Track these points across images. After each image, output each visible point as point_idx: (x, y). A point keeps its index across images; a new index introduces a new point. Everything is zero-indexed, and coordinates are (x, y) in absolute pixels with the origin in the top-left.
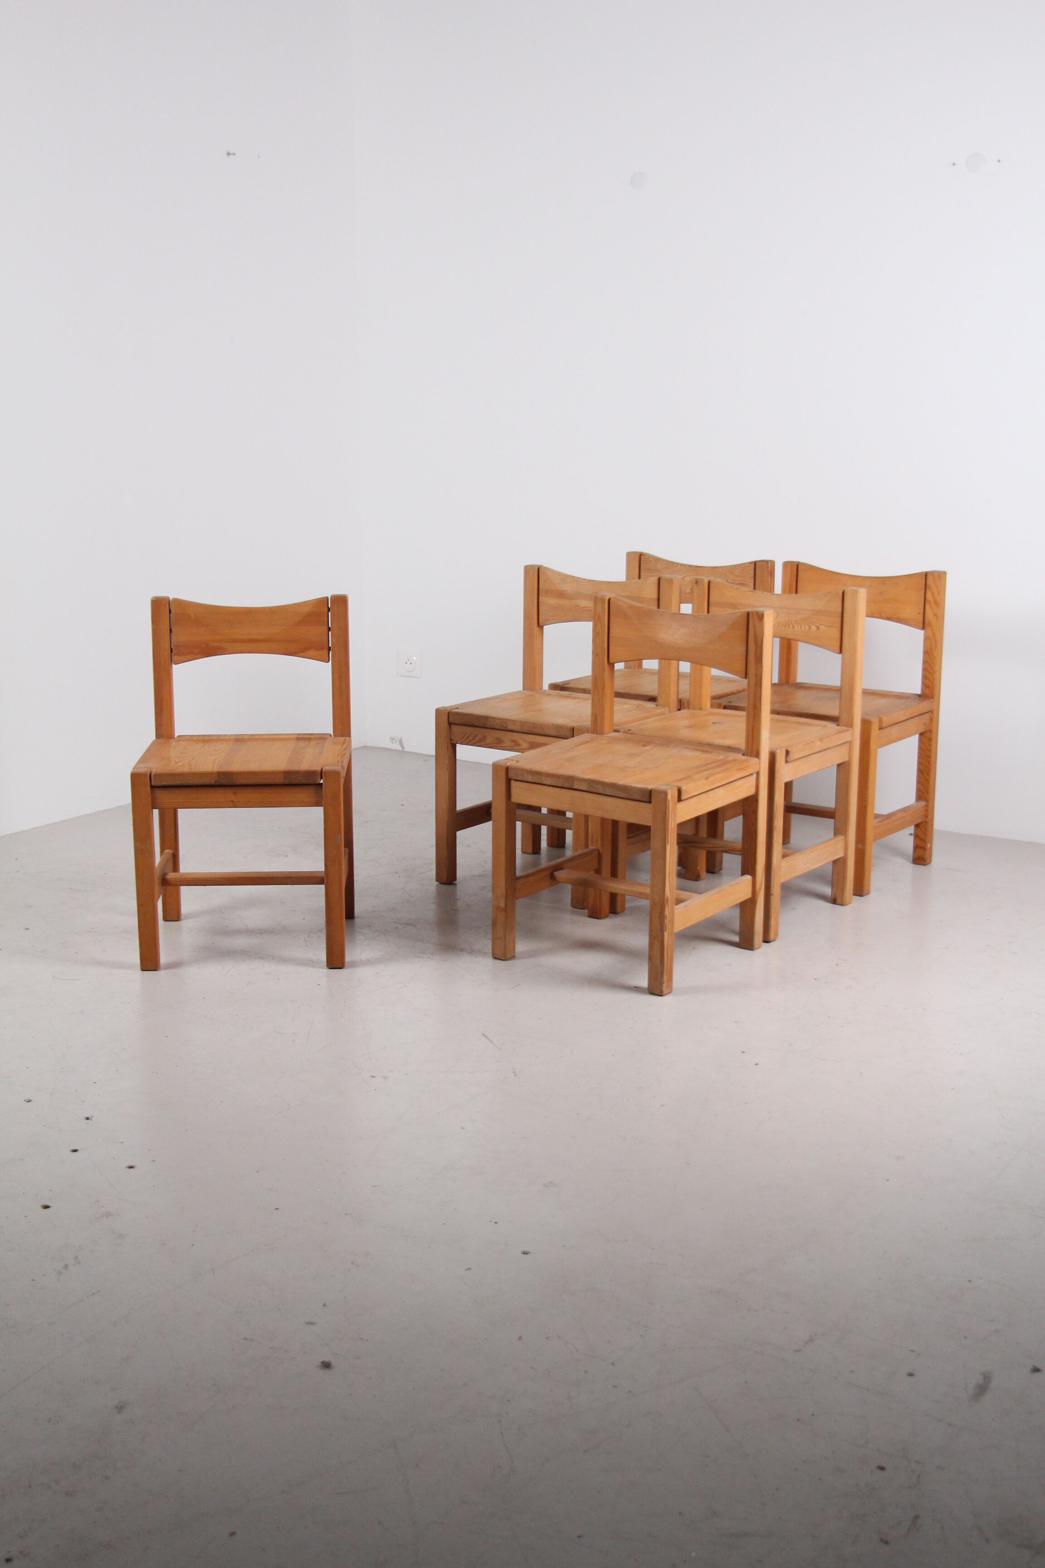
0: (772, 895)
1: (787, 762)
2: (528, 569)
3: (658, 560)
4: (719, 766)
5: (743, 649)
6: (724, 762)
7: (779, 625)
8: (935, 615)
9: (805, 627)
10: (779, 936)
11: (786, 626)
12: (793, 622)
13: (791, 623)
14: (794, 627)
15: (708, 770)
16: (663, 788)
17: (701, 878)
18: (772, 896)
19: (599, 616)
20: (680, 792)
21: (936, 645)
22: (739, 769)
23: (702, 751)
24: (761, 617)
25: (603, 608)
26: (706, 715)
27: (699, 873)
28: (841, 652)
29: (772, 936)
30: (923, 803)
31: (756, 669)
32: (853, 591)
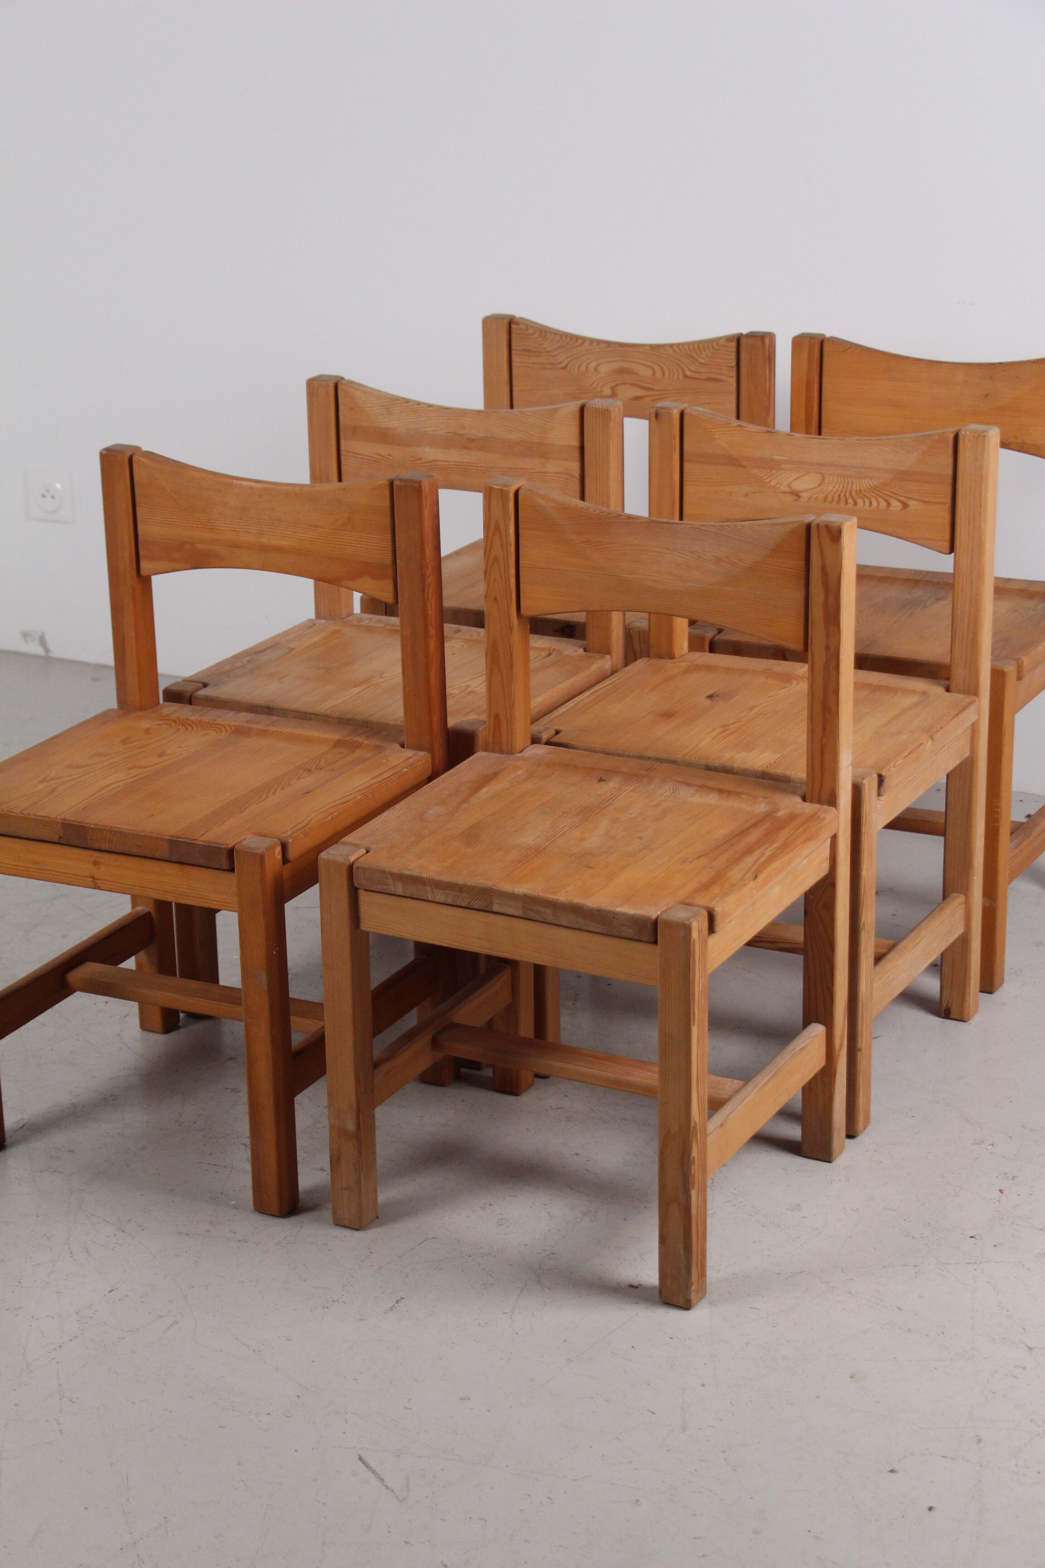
0: (860, 1050)
1: (879, 794)
2: (313, 384)
3: (544, 332)
7: (825, 498)
9: (879, 503)
11: (839, 500)
12: (853, 493)
13: (851, 494)
14: (855, 503)
15: (749, 851)
16: (680, 914)
18: (859, 1053)
19: (497, 524)
20: (711, 915)
23: (720, 791)
25: (505, 510)
26: (691, 675)
28: (952, 550)
29: (860, 1124)
31: (828, 635)
32: (976, 434)
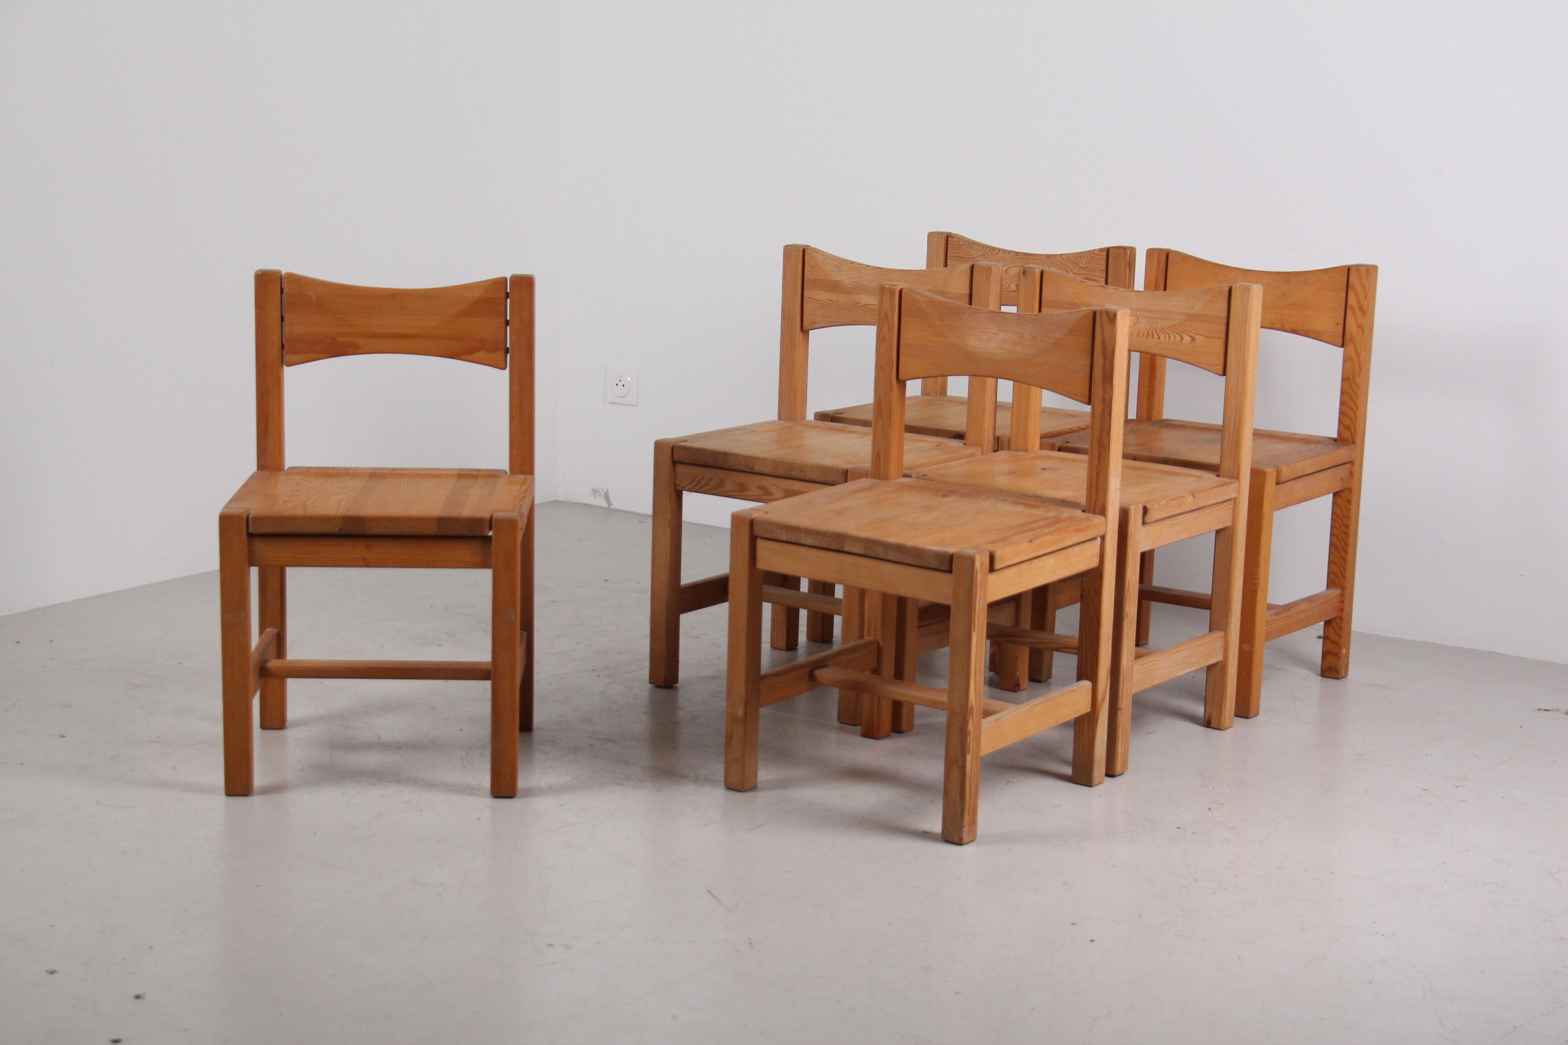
0: (1120, 709)
1: (1144, 523)
2: (788, 250)
3: (971, 244)
4: (1046, 526)
5: (1088, 363)
6: (1057, 520)
7: (1138, 334)
8: (1360, 326)
9: (1175, 337)
10: (1129, 767)
11: (1147, 336)
12: (1158, 330)
13: (1156, 331)
14: (1159, 338)
15: (1033, 529)
16: (970, 551)
17: (1021, 688)
18: (1119, 712)
19: (886, 313)
20: (992, 558)
21: (1360, 367)
22: (1078, 530)
23: (1026, 505)
24: (1112, 318)
25: (892, 301)
26: (1034, 458)
27: (1018, 680)
28: (1224, 374)
29: (1118, 768)
30: (1336, 592)
31: (1104, 391)
32: (1244, 287)
